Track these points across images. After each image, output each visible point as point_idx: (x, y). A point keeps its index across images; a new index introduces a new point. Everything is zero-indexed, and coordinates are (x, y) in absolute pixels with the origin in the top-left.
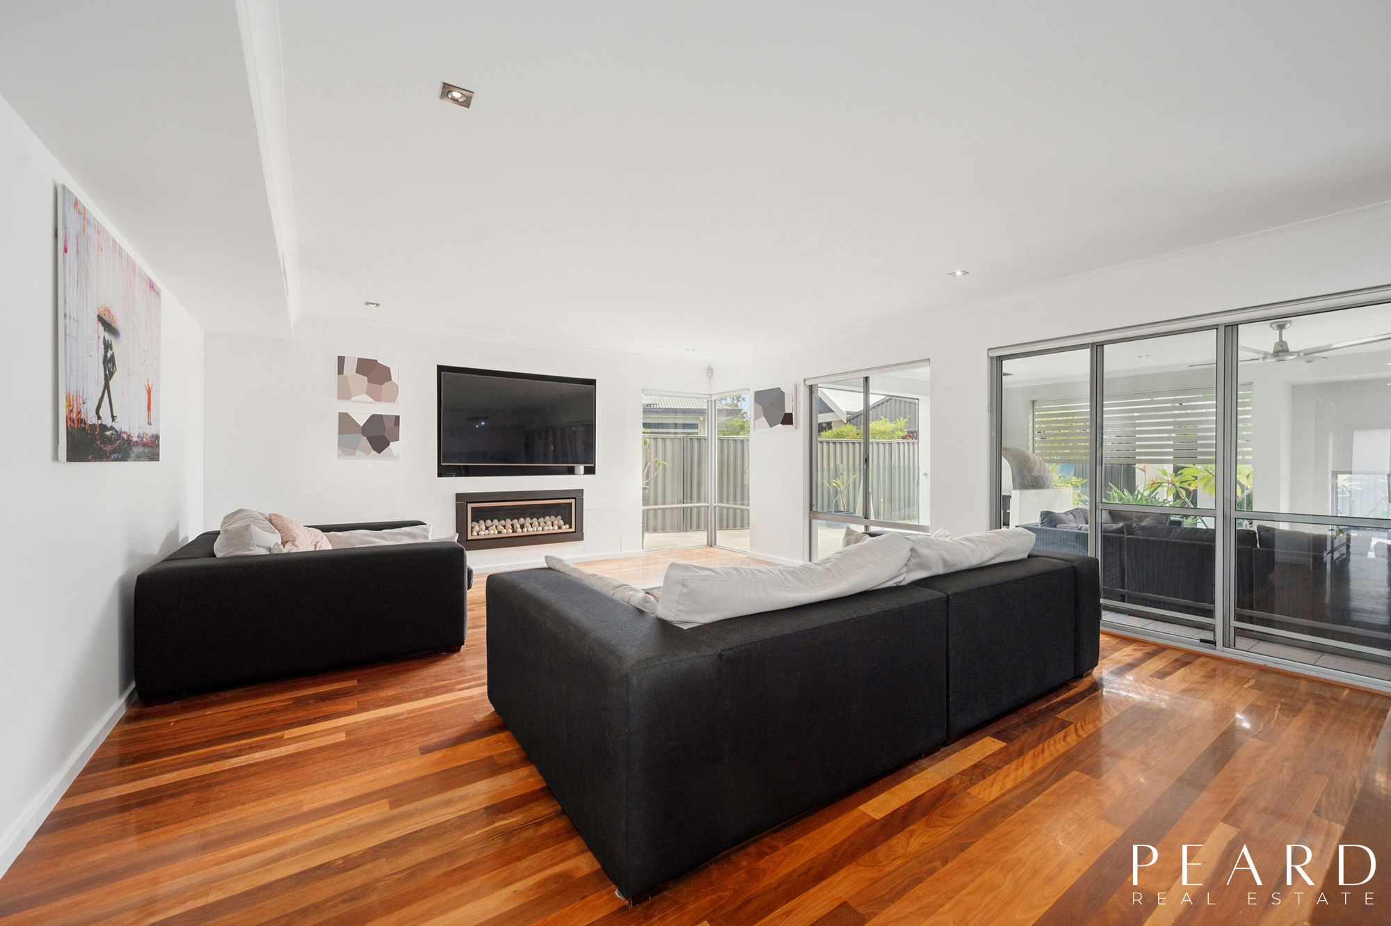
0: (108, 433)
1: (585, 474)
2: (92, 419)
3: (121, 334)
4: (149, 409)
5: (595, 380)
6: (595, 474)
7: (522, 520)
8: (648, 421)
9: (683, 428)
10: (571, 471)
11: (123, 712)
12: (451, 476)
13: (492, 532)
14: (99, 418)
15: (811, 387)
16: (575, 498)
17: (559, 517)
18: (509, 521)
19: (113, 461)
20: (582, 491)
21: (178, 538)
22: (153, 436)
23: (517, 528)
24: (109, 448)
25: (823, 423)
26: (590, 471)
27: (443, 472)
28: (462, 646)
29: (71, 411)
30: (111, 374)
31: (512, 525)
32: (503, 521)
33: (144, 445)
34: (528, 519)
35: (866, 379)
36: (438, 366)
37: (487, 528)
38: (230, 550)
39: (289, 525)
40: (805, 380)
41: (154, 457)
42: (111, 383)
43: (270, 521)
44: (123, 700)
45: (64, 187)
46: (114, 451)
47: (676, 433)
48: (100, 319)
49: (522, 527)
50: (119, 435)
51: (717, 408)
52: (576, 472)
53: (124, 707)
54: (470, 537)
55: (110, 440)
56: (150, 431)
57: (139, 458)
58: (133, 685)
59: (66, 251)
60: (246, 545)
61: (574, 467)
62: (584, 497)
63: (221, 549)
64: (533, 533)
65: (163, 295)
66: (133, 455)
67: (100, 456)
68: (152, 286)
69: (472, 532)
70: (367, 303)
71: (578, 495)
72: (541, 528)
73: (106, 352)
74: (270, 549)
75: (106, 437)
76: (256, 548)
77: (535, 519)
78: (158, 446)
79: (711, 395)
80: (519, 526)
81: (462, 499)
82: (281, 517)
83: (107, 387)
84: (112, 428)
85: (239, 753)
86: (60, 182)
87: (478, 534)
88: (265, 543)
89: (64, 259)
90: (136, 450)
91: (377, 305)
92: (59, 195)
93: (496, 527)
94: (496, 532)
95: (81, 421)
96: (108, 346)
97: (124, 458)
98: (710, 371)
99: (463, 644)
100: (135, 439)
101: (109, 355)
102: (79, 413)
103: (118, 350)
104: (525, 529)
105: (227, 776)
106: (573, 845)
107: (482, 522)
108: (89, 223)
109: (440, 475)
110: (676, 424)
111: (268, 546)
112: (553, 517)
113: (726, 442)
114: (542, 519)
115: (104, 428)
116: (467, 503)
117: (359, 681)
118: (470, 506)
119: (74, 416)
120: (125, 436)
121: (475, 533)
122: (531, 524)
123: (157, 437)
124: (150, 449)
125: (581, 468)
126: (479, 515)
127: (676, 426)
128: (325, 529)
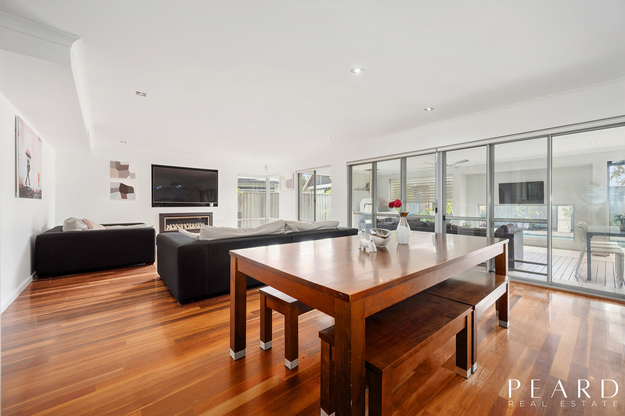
0: (28, 189)
1: (213, 206)
2: (25, 185)
3: (31, 156)
4: (39, 181)
5: (218, 170)
6: (217, 206)
7: (188, 224)
8: (239, 186)
9: (259, 189)
10: (208, 205)
11: (32, 280)
12: (158, 207)
13: (175, 228)
14: (26, 184)
15: (299, 174)
16: (209, 216)
17: (203, 223)
18: (182, 224)
19: (30, 198)
20: (212, 213)
21: (47, 228)
22: (40, 190)
23: (185, 227)
24: (28, 194)
25: (327, 188)
26: (216, 205)
27: (154, 205)
28: (154, 263)
29: (20, 182)
30: (29, 170)
31: (183, 226)
32: (180, 225)
33: (37, 193)
34: (190, 224)
35: (315, 171)
36: (152, 165)
37: (173, 227)
38: (69, 229)
39: (90, 223)
40: (296, 171)
41: (40, 198)
42: (29, 173)
43: (83, 221)
44: (32, 276)
45: (18, 116)
46: (30, 195)
47: (255, 191)
48: (27, 154)
49: (187, 227)
50: (31, 190)
51: (269, 181)
52: (210, 205)
53: (32, 278)
54: (165, 230)
55: (28, 191)
56: (39, 189)
57: (36, 198)
58: (35, 272)
59: (19, 135)
60: (75, 228)
61: (209, 204)
62: (213, 215)
63: (65, 230)
64: (191, 229)
65: (43, 142)
66: (35, 197)
67: (26, 196)
68: (39, 139)
69: (166, 228)
70: (122, 142)
71: (210, 214)
72: (195, 227)
73: (28, 164)
74: (83, 230)
75: (28, 190)
76: (78, 229)
77: (193, 224)
78: (41, 194)
79: (267, 176)
80: (186, 226)
81: (162, 216)
82: (87, 220)
83: (28, 175)
84: (29, 188)
85: (74, 287)
86: (17, 115)
87: (169, 229)
88: (81, 227)
89: (18, 138)
90: (35, 195)
91: (126, 142)
92: (16, 119)
93: (177, 227)
94: (176, 228)
95: (22, 185)
96: (28, 162)
97: (32, 198)
98: (266, 167)
99: (154, 262)
100: (35, 191)
101: (29, 165)
102: (22, 183)
103: (31, 163)
104: (188, 228)
105: (70, 291)
106: (171, 298)
107: (171, 225)
108: (24, 125)
109: (153, 206)
110: (256, 187)
111: (82, 228)
112: (201, 223)
113: (274, 195)
114: (196, 224)
115: (27, 187)
116: (164, 217)
117: (115, 272)
118: (165, 218)
119: (21, 184)
120: (32, 190)
121: (167, 229)
122: (191, 226)
123: (41, 191)
124: (39, 195)
125: (212, 204)
126: (169, 222)
127: (255, 188)
128: (105, 225)
